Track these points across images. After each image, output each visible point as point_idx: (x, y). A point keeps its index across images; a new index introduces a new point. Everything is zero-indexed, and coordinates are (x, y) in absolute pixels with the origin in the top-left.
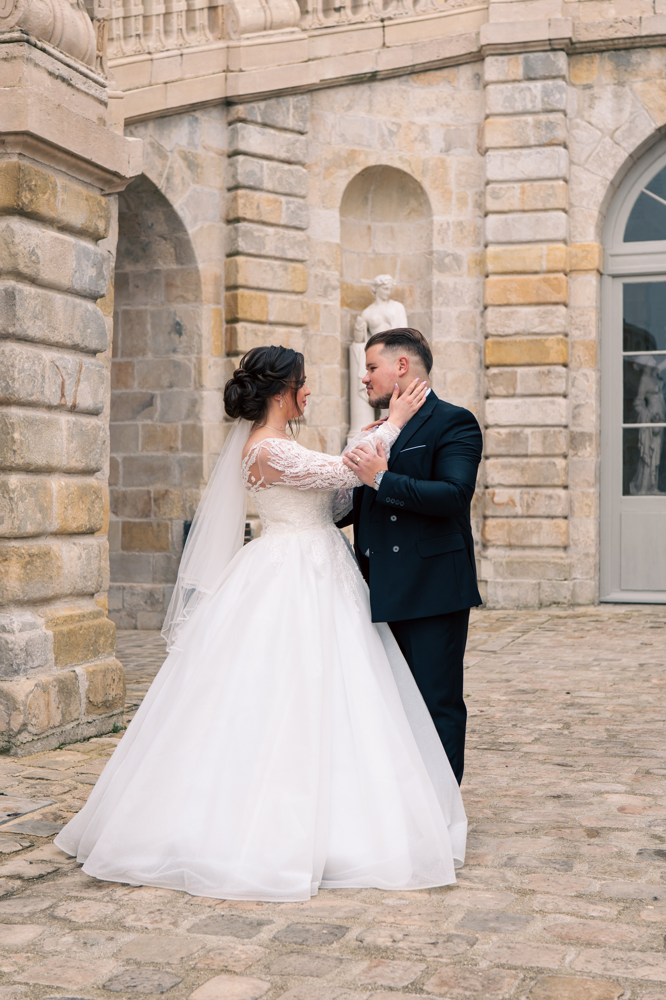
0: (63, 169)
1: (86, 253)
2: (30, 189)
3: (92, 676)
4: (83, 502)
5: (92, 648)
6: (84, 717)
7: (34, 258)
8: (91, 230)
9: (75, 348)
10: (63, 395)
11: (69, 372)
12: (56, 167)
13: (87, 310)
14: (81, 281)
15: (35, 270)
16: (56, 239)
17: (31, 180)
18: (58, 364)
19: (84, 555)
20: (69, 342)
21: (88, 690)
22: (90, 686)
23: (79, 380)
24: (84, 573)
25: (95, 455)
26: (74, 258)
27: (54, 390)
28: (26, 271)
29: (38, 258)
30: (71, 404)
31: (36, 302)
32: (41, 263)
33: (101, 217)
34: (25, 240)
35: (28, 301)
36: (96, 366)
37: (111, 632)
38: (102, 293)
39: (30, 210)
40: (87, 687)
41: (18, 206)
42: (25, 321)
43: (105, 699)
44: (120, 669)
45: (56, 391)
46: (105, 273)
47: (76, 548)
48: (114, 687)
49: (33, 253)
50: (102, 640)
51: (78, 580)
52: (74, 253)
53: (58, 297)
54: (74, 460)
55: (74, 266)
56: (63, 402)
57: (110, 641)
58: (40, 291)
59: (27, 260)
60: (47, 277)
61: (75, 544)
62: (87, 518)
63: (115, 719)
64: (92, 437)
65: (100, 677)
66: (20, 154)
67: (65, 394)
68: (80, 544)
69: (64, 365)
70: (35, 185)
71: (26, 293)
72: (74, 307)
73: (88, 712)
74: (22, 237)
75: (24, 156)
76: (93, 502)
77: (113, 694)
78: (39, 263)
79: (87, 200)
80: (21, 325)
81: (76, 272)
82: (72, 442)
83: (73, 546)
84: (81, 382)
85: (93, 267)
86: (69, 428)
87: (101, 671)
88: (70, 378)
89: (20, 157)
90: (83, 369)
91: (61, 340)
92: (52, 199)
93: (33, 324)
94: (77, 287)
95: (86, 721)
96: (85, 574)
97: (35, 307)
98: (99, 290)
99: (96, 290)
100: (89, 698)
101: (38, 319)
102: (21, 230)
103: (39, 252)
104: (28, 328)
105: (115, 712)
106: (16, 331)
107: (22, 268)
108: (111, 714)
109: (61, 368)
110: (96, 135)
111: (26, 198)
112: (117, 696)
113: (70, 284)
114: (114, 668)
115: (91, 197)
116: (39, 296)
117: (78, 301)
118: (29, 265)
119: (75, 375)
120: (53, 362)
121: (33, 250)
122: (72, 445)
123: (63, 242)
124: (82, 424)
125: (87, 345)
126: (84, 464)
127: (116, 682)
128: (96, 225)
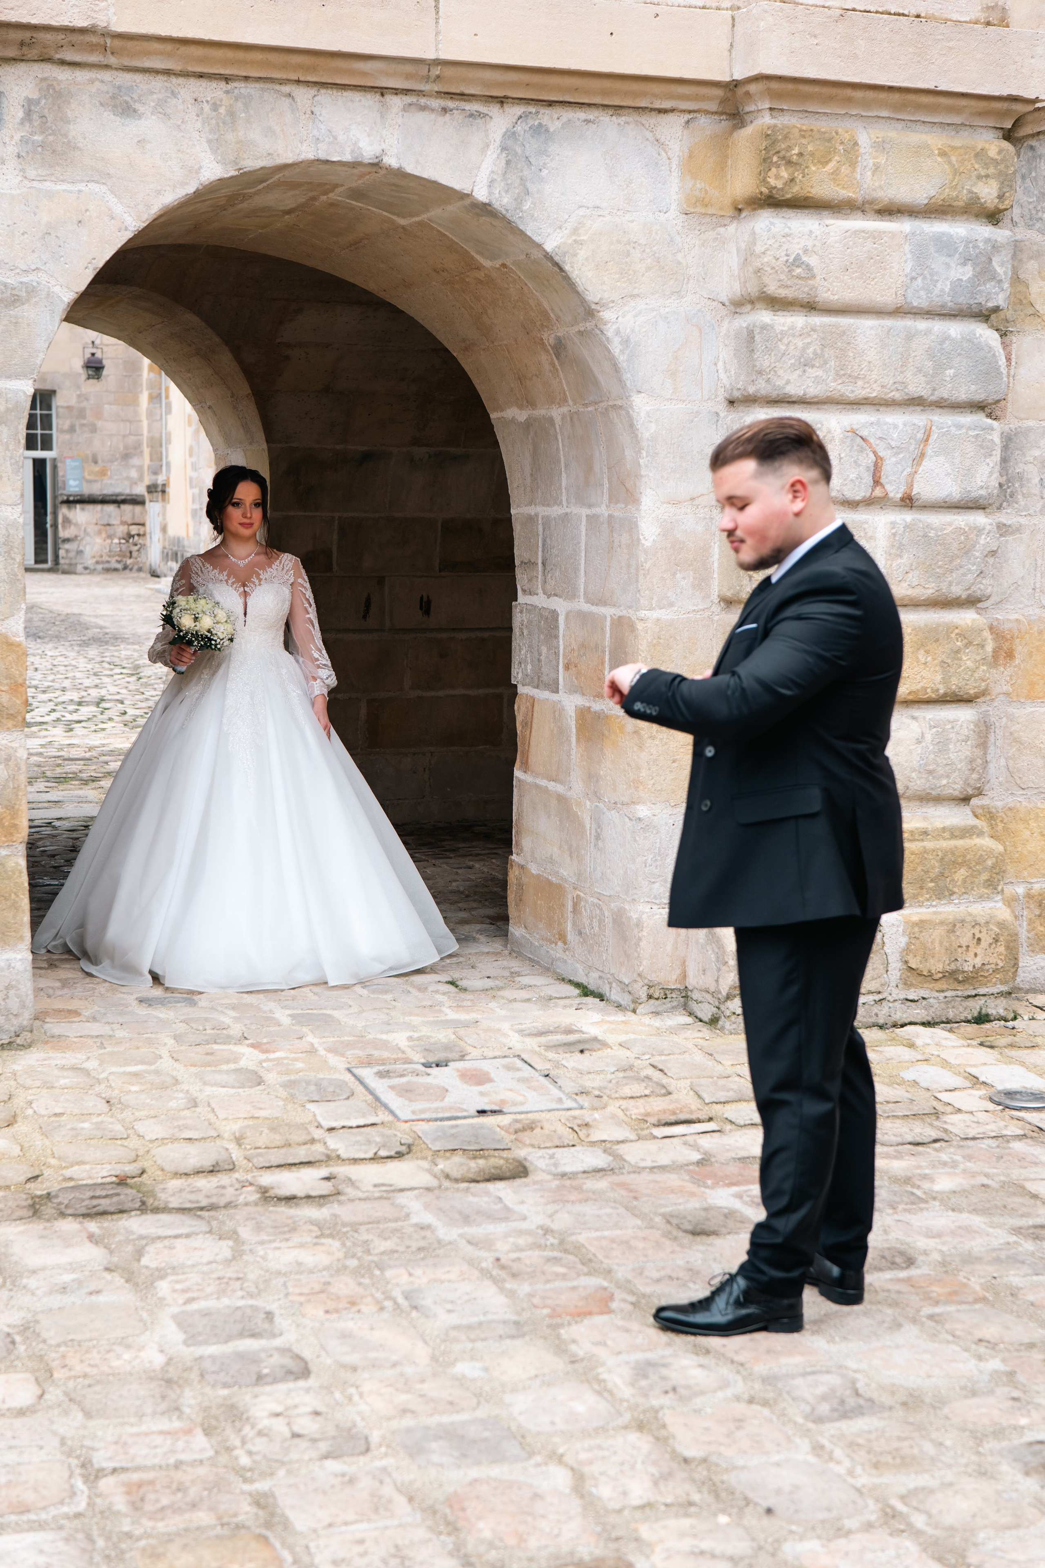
0: (885, 114)
1: (945, 245)
2: (789, 163)
3: (916, 929)
4: (927, 652)
5: (932, 885)
6: (895, 991)
7: (798, 270)
8: (961, 204)
9: (916, 402)
10: (877, 482)
11: (893, 444)
12: (864, 114)
13: (947, 338)
14: (929, 291)
15: (806, 289)
16: (856, 233)
17: (789, 149)
18: (864, 433)
19: (928, 737)
20: (897, 396)
21: (907, 950)
22: (909, 944)
23: (922, 455)
24: (926, 765)
25: (964, 575)
26: (909, 256)
27: (853, 476)
28: (782, 293)
29: (809, 268)
30: (899, 495)
31: (806, 341)
32: (818, 278)
33: (987, 176)
34: (776, 246)
35: (785, 341)
36: (970, 428)
37: (989, 863)
38: (990, 304)
39: (789, 196)
40: (903, 945)
41: (761, 193)
42: (781, 372)
43: (953, 967)
44: (1001, 925)
45: (859, 477)
46: (1000, 270)
47: (914, 725)
48: (979, 951)
49: (797, 262)
50: (962, 873)
51: (914, 775)
52: (907, 248)
53: (868, 324)
54: (905, 585)
55: (908, 270)
56: (878, 492)
57: (985, 876)
58: (818, 320)
59: (783, 277)
60: (836, 297)
61: (914, 718)
62: (939, 678)
63: (981, 1001)
64: (955, 545)
65: (940, 931)
66: (771, 109)
67: (883, 480)
68: (924, 718)
69: (879, 434)
70: (801, 154)
71: (779, 328)
72: (910, 337)
73: (907, 985)
74: (769, 242)
75: (782, 110)
76: (958, 652)
77: (978, 962)
78: (814, 277)
79: (943, 154)
80: (768, 381)
81: (913, 279)
82: (901, 557)
83: (908, 721)
84: (926, 459)
85: (964, 264)
86: (894, 535)
87: (942, 923)
88: (897, 454)
89: (774, 113)
90: (934, 437)
91: (874, 395)
92: (845, 170)
93: (800, 376)
94: (920, 301)
95: (902, 996)
96: (931, 768)
97: (804, 349)
98: (982, 300)
99: (972, 302)
100: (906, 962)
101: (813, 366)
102: (769, 230)
103: (813, 261)
104: (788, 382)
105: (982, 991)
106: (758, 391)
107: (772, 289)
108: (973, 993)
109: (872, 441)
110: (950, 44)
111: (777, 177)
112: (987, 967)
113: (900, 301)
114: (983, 921)
115: (954, 148)
116: (813, 330)
117: (922, 325)
118: (789, 283)
119: (912, 448)
120: (853, 432)
121: (797, 258)
122: (899, 561)
123: (875, 236)
124: (929, 527)
125: (946, 396)
126: (931, 591)
127: (984, 944)
128: (970, 192)
